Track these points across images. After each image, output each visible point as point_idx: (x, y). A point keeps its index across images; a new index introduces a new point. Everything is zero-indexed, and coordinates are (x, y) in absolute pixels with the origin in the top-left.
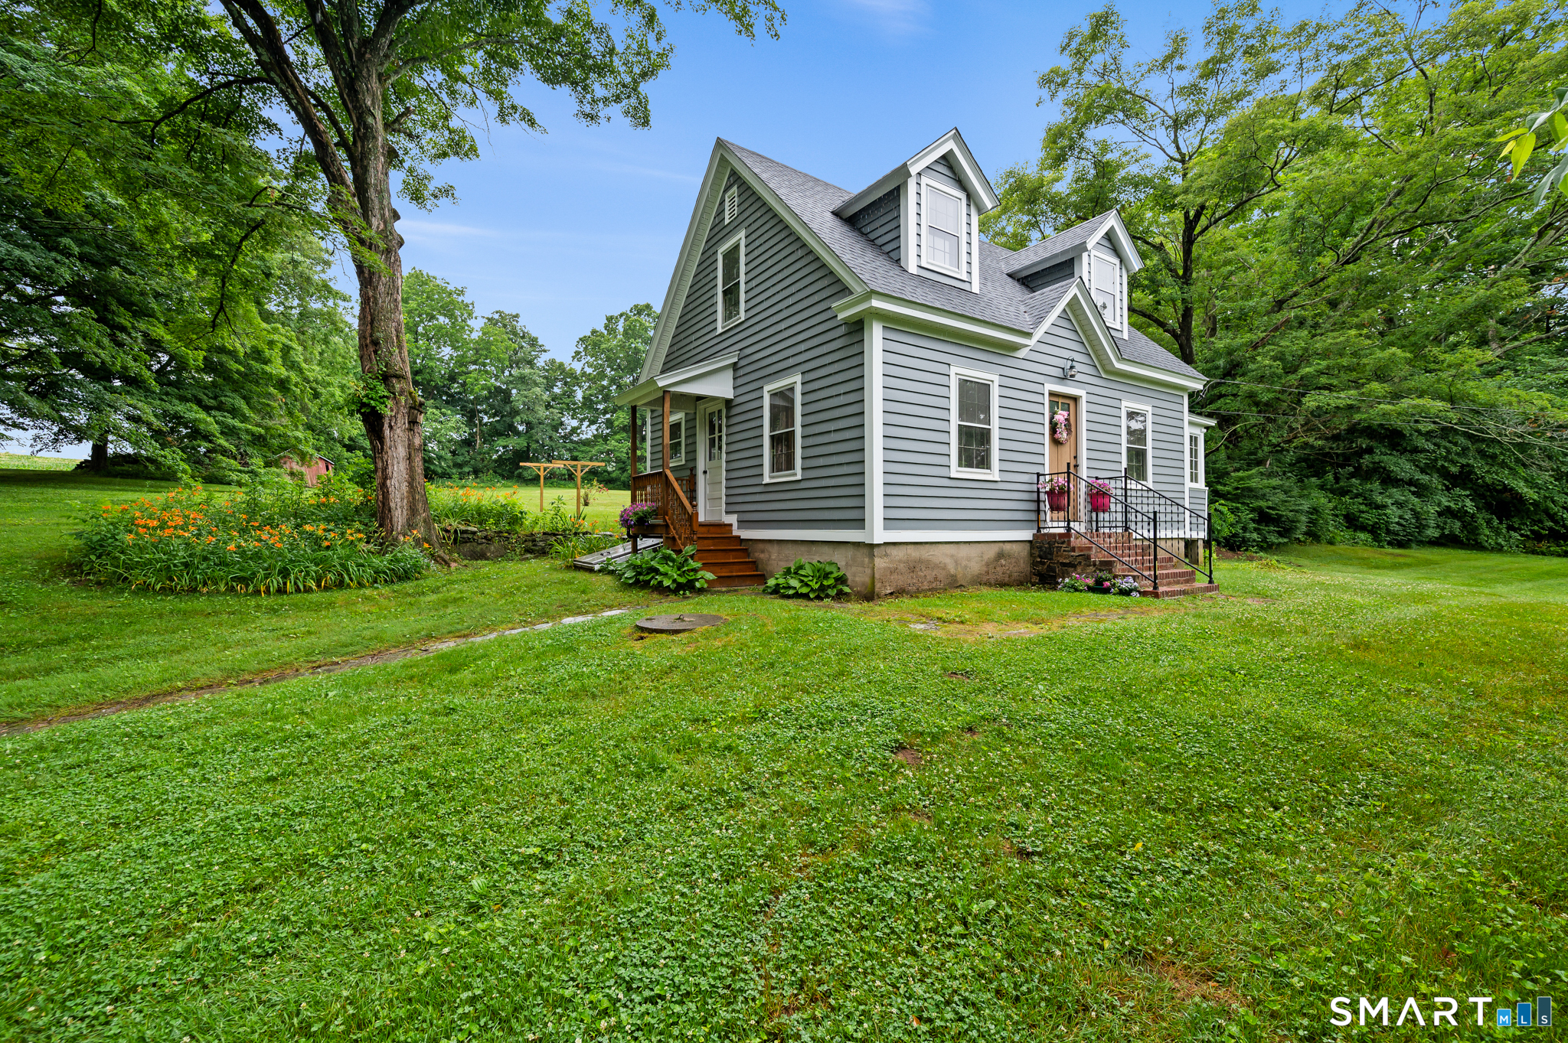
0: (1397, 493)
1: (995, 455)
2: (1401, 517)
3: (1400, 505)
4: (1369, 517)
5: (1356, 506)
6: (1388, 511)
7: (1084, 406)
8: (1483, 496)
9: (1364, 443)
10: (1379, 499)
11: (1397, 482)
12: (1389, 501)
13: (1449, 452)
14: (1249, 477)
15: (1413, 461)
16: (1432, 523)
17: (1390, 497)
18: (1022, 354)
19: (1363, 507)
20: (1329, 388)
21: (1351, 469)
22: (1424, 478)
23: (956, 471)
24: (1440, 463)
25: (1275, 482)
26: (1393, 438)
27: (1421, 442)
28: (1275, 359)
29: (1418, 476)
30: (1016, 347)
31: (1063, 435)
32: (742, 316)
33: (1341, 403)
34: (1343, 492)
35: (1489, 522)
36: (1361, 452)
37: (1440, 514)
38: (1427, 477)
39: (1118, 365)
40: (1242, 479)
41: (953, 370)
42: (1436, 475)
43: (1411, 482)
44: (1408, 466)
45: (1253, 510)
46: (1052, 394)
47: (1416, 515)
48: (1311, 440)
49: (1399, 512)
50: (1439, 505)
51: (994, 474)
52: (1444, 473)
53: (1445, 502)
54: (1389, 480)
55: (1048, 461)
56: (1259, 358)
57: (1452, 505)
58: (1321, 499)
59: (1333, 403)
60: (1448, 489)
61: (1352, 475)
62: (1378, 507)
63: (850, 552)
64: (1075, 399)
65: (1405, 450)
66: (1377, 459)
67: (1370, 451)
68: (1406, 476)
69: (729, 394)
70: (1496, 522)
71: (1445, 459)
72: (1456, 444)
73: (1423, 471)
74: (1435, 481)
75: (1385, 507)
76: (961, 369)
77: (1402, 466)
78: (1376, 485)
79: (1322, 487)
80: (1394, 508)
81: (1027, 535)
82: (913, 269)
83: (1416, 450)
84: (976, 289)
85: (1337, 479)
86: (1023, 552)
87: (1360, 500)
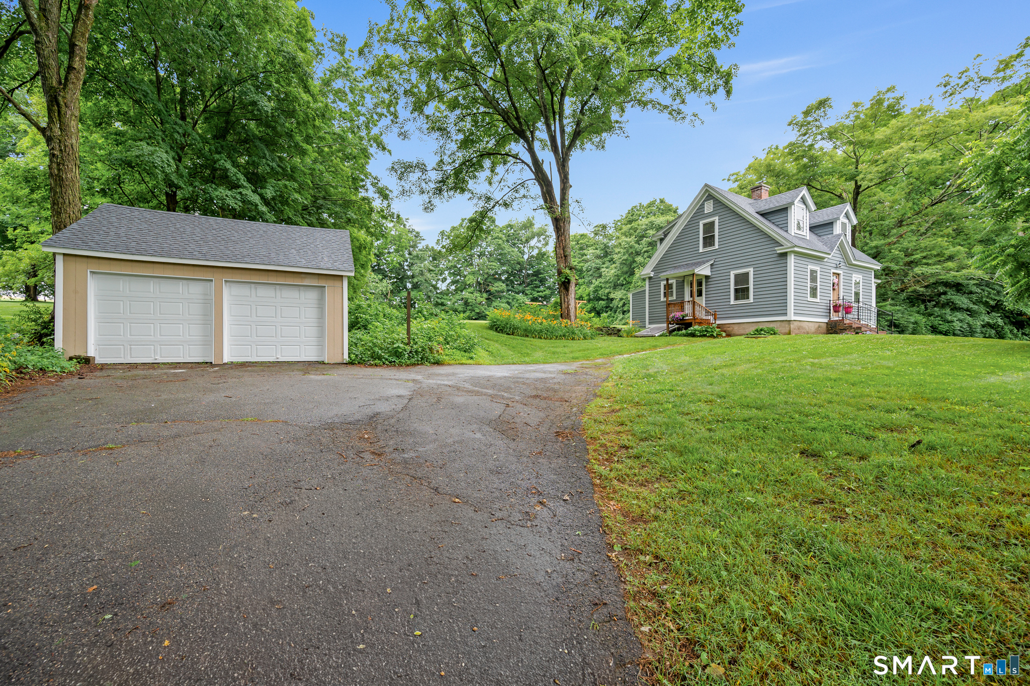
0: (959, 315)
1: (818, 294)
2: (961, 327)
3: (961, 321)
4: (944, 327)
5: (937, 322)
6: (954, 324)
7: (842, 277)
8: (1008, 317)
9: (941, 289)
10: (949, 318)
11: (959, 309)
12: (955, 319)
13: (990, 294)
14: (885, 306)
15: (969, 298)
16: (978, 330)
17: (955, 317)
18: (825, 260)
19: (941, 322)
20: (927, 264)
21: (934, 303)
22: (975, 307)
23: (810, 299)
24: (984, 299)
25: (898, 308)
26: (958, 287)
27: (974, 289)
28: (900, 251)
29: (971, 306)
30: (824, 258)
31: (836, 287)
32: (716, 246)
33: (933, 271)
34: (930, 315)
35: (1011, 331)
36: (940, 294)
37: (983, 326)
38: (976, 307)
39: (854, 262)
40: (881, 306)
41: (809, 267)
42: (982, 306)
43: (967, 310)
44: (966, 301)
45: (887, 321)
46: (834, 273)
47: (969, 325)
48: (918, 288)
49: (960, 324)
50: (983, 321)
51: (818, 300)
52: (986, 304)
53: (987, 319)
54: (955, 308)
55: (832, 296)
56: (893, 251)
57: (990, 321)
58: (919, 318)
59: (930, 271)
60: (988, 313)
61: (935, 306)
62: (948, 322)
63: (779, 324)
64: (838, 274)
65: (965, 293)
66: (949, 297)
67: (945, 293)
68: (965, 306)
69: (709, 274)
70: (1015, 331)
71: (987, 297)
72: (993, 289)
73: (974, 304)
74: (983, 309)
75: (952, 322)
76: (811, 267)
77: (962, 301)
78: (948, 311)
79: (918, 312)
80: (958, 322)
81: (826, 320)
82: (793, 234)
83: (971, 293)
84: (808, 238)
85: (926, 309)
86: (824, 326)
87: (939, 318)
